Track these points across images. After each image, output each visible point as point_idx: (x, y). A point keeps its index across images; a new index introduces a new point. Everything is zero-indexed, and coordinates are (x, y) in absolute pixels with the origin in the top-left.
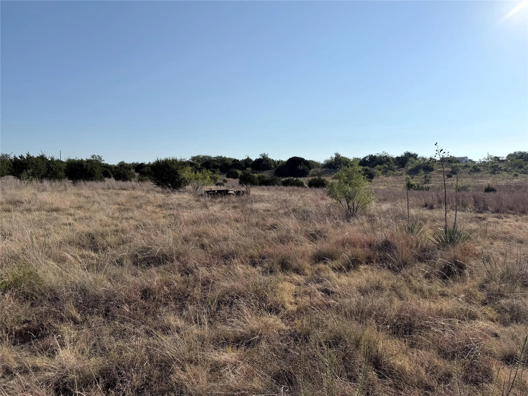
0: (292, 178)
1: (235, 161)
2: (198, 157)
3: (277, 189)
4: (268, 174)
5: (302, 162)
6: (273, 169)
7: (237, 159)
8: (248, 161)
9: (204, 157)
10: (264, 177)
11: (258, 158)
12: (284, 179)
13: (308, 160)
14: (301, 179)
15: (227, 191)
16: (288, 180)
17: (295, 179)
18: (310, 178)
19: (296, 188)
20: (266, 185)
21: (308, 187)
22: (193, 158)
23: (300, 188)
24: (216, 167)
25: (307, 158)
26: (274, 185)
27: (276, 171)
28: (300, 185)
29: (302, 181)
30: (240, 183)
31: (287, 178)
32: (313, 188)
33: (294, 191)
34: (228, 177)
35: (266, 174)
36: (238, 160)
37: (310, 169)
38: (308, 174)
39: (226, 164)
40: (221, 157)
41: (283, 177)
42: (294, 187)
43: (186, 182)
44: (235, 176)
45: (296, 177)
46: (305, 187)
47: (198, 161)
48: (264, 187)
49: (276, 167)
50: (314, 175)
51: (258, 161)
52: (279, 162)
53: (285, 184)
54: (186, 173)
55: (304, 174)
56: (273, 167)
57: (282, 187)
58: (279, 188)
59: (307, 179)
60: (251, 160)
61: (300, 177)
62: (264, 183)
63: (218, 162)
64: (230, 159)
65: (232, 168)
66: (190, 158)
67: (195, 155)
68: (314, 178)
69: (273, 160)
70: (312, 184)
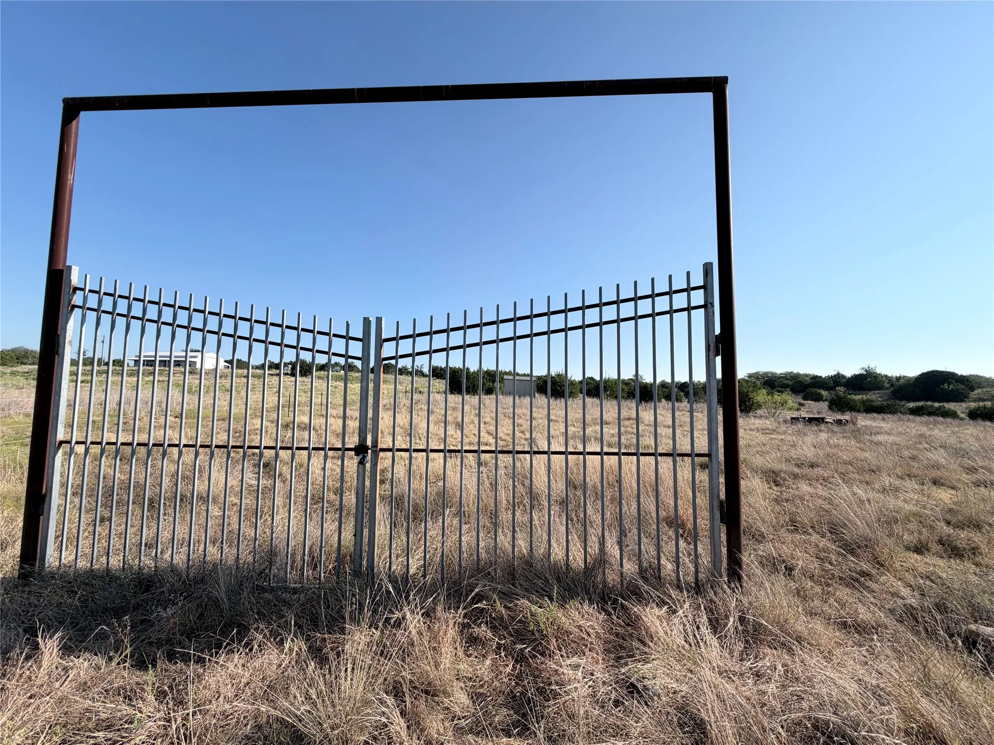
0: (929, 403)
1: (815, 378)
2: (757, 373)
3: (900, 420)
4: (878, 396)
5: (952, 378)
6: (887, 388)
7: (819, 375)
8: (839, 378)
9: (766, 373)
10: (872, 401)
11: (857, 373)
12: (912, 405)
13: (964, 374)
14: (951, 406)
15: (823, 419)
16: (922, 407)
17: (937, 405)
18: (973, 405)
19: (941, 419)
20: (879, 412)
21: (967, 418)
23: (949, 420)
24: (786, 386)
26: (893, 412)
27: (894, 393)
28: (953, 415)
29: (953, 408)
30: (830, 408)
31: (920, 404)
32: (980, 422)
33: (935, 423)
34: (805, 398)
35: (874, 396)
36: (821, 377)
37: (972, 389)
38: (967, 397)
39: (801, 382)
40: (791, 372)
41: (909, 401)
42: (936, 418)
43: (759, 407)
44: (818, 398)
45: (939, 401)
46: (962, 419)
47: (757, 378)
48: (875, 415)
49: (892, 385)
50: (983, 400)
51: (857, 378)
52: (898, 379)
53: (916, 412)
54: (761, 397)
55: (959, 397)
56: (887, 385)
57: (911, 417)
58: (905, 417)
59: (964, 405)
60: (843, 377)
61: (948, 401)
62: (870, 409)
63: (787, 379)
64: (807, 375)
65: (812, 388)
66: (746, 374)
68: (982, 404)
69: (886, 376)
70: (974, 415)
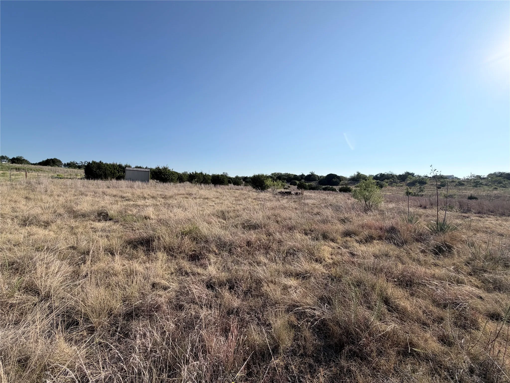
0: (329, 186)
1: (295, 176)
2: (275, 173)
3: (319, 192)
4: (314, 183)
5: (335, 177)
6: (317, 181)
7: (296, 175)
8: (303, 176)
9: (278, 173)
10: (312, 185)
11: (309, 174)
12: (324, 187)
13: (339, 176)
14: (334, 187)
15: (290, 192)
16: (327, 187)
17: (331, 187)
18: (340, 187)
19: (331, 192)
20: (313, 190)
21: (339, 191)
22: (272, 174)
23: (334, 192)
24: (285, 179)
25: (339, 175)
26: (317, 190)
27: (319, 182)
28: (334, 190)
29: (335, 188)
30: (298, 188)
31: (326, 186)
32: (342, 193)
33: (330, 193)
34: (291, 184)
35: (313, 184)
36: (297, 175)
37: (340, 181)
38: (339, 184)
39: (290, 177)
40: (287, 173)
41: (323, 186)
42: (330, 191)
43: (268, 187)
44: (295, 184)
45: (332, 185)
46: (337, 192)
47: (275, 176)
48: (312, 190)
49: (319, 179)
50: (343, 185)
51: (309, 176)
52: (321, 177)
53: (325, 189)
54: (269, 182)
55: (337, 184)
56: (317, 179)
57: (323, 191)
58: (321, 192)
59: (338, 187)
60: (304, 175)
61: (334, 185)
62: (312, 188)
63: (285, 176)
64: (292, 175)
65: (293, 180)
66: (271, 174)
67: (273, 172)
68: (343, 186)
69: (317, 175)
70: (341, 190)
